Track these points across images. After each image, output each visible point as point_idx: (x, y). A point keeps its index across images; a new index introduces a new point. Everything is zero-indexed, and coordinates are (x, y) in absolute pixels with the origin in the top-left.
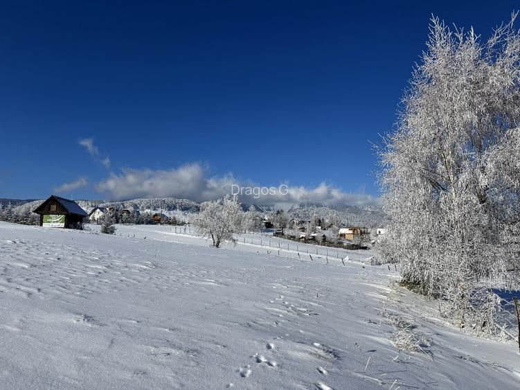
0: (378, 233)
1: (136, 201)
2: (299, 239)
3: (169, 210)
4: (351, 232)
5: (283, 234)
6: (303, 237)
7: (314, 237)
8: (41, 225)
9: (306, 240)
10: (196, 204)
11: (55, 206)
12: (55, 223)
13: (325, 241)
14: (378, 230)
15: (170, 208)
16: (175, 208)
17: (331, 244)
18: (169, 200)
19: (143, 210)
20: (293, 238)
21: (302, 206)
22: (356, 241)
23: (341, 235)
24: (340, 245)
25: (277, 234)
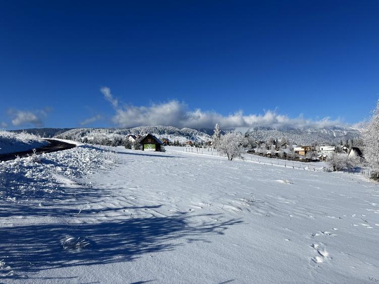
0: (321, 150)
1: (138, 128)
2: (266, 155)
3: (160, 134)
4: (303, 149)
5: (254, 152)
6: (269, 154)
7: (277, 153)
8: (143, 150)
9: (271, 156)
10: (178, 130)
11: (150, 140)
12: (150, 149)
13: (285, 156)
14: (321, 147)
15: (161, 133)
16: (164, 133)
17: (290, 158)
18: (160, 127)
19: (143, 135)
20: (261, 154)
21: (256, 129)
22: (308, 156)
23: (296, 152)
24: (297, 159)
25: (250, 152)
